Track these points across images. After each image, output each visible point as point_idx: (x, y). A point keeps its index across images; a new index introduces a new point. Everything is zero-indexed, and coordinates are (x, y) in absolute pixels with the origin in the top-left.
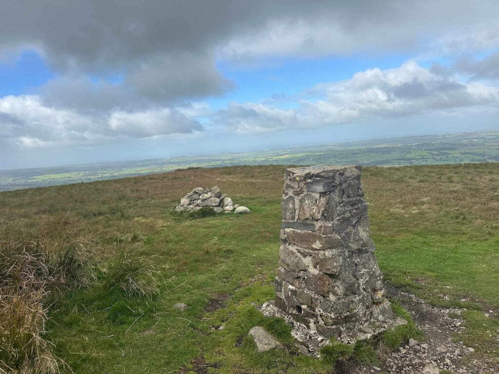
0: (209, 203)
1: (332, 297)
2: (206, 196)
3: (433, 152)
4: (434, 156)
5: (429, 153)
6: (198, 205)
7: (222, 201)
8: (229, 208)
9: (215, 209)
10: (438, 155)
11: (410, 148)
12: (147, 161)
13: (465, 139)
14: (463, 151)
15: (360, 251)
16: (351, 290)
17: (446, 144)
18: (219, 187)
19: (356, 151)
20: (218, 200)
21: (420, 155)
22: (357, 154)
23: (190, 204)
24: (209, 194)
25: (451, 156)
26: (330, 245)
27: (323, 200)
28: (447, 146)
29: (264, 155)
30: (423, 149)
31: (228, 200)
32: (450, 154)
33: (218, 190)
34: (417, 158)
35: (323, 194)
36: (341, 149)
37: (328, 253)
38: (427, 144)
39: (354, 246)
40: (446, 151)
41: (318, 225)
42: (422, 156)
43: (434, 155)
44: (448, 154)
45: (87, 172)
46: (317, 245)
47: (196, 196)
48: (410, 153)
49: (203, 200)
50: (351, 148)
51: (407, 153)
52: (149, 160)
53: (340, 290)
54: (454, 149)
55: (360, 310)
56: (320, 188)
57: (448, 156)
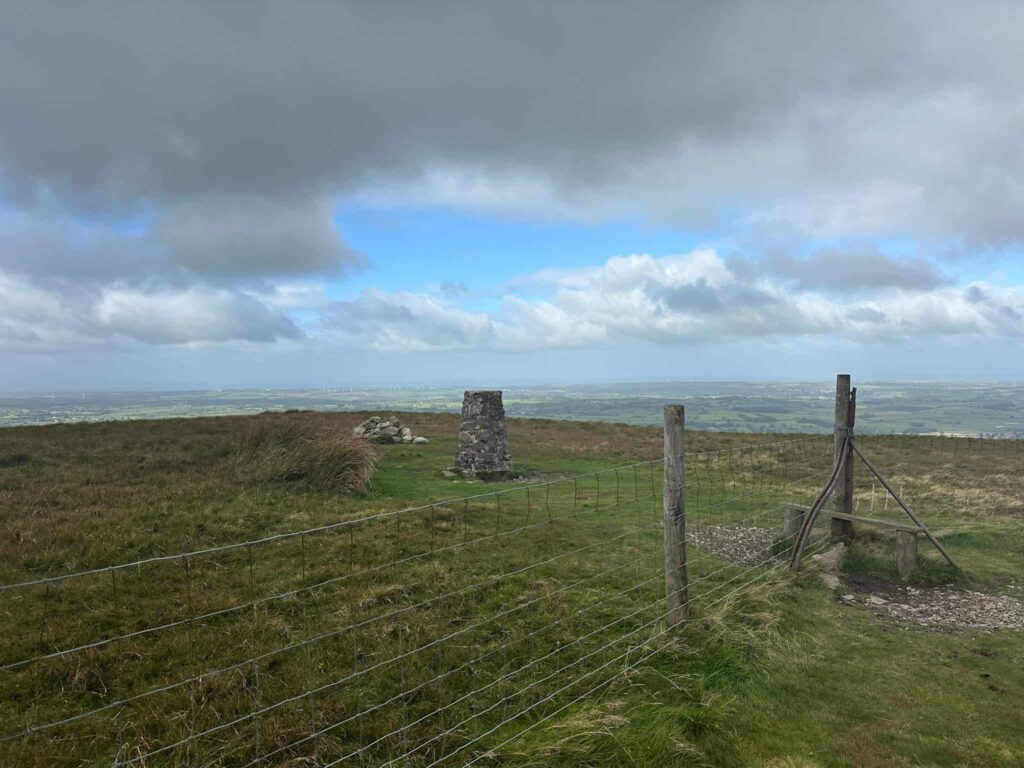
0: (387, 432)
1: (483, 451)
2: (384, 425)
3: (749, 415)
4: (750, 423)
5: (741, 416)
6: (375, 434)
7: (400, 431)
8: (408, 438)
9: (394, 438)
10: (756, 420)
11: (707, 405)
12: (169, 394)
13: (806, 394)
14: (801, 417)
15: (498, 434)
16: (493, 450)
17: (771, 401)
18: (397, 417)
19: (608, 403)
20: (397, 429)
21: (724, 419)
22: (610, 407)
23: (366, 432)
24: (388, 423)
25: (780, 423)
26: (484, 427)
27: (482, 406)
28: (774, 405)
29: (429, 398)
30: (731, 407)
31: (407, 431)
32: (779, 420)
33: (396, 420)
34: (718, 423)
35: (482, 402)
36: (580, 396)
37: (482, 431)
38: (737, 398)
39: (496, 430)
40: (772, 415)
41: (478, 417)
42: (729, 420)
43: (749, 420)
44: (774, 420)
45: (26, 411)
46: (478, 427)
47: (372, 425)
48: (705, 413)
49: (382, 428)
50: (599, 396)
51: (701, 414)
52: (178, 393)
53: (487, 448)
54: (786, 412)
55: (496, 460)
56: (480, 400)
57: (775, 423)
